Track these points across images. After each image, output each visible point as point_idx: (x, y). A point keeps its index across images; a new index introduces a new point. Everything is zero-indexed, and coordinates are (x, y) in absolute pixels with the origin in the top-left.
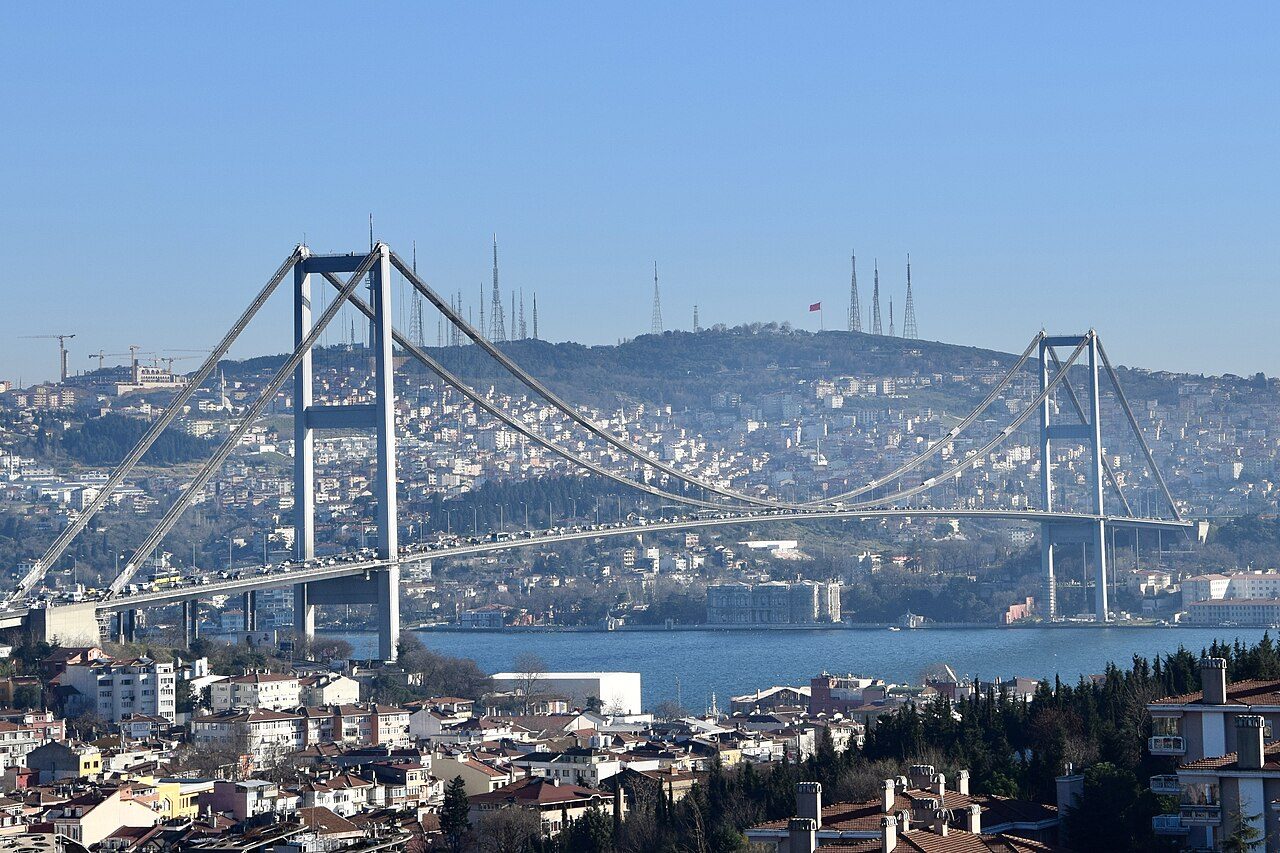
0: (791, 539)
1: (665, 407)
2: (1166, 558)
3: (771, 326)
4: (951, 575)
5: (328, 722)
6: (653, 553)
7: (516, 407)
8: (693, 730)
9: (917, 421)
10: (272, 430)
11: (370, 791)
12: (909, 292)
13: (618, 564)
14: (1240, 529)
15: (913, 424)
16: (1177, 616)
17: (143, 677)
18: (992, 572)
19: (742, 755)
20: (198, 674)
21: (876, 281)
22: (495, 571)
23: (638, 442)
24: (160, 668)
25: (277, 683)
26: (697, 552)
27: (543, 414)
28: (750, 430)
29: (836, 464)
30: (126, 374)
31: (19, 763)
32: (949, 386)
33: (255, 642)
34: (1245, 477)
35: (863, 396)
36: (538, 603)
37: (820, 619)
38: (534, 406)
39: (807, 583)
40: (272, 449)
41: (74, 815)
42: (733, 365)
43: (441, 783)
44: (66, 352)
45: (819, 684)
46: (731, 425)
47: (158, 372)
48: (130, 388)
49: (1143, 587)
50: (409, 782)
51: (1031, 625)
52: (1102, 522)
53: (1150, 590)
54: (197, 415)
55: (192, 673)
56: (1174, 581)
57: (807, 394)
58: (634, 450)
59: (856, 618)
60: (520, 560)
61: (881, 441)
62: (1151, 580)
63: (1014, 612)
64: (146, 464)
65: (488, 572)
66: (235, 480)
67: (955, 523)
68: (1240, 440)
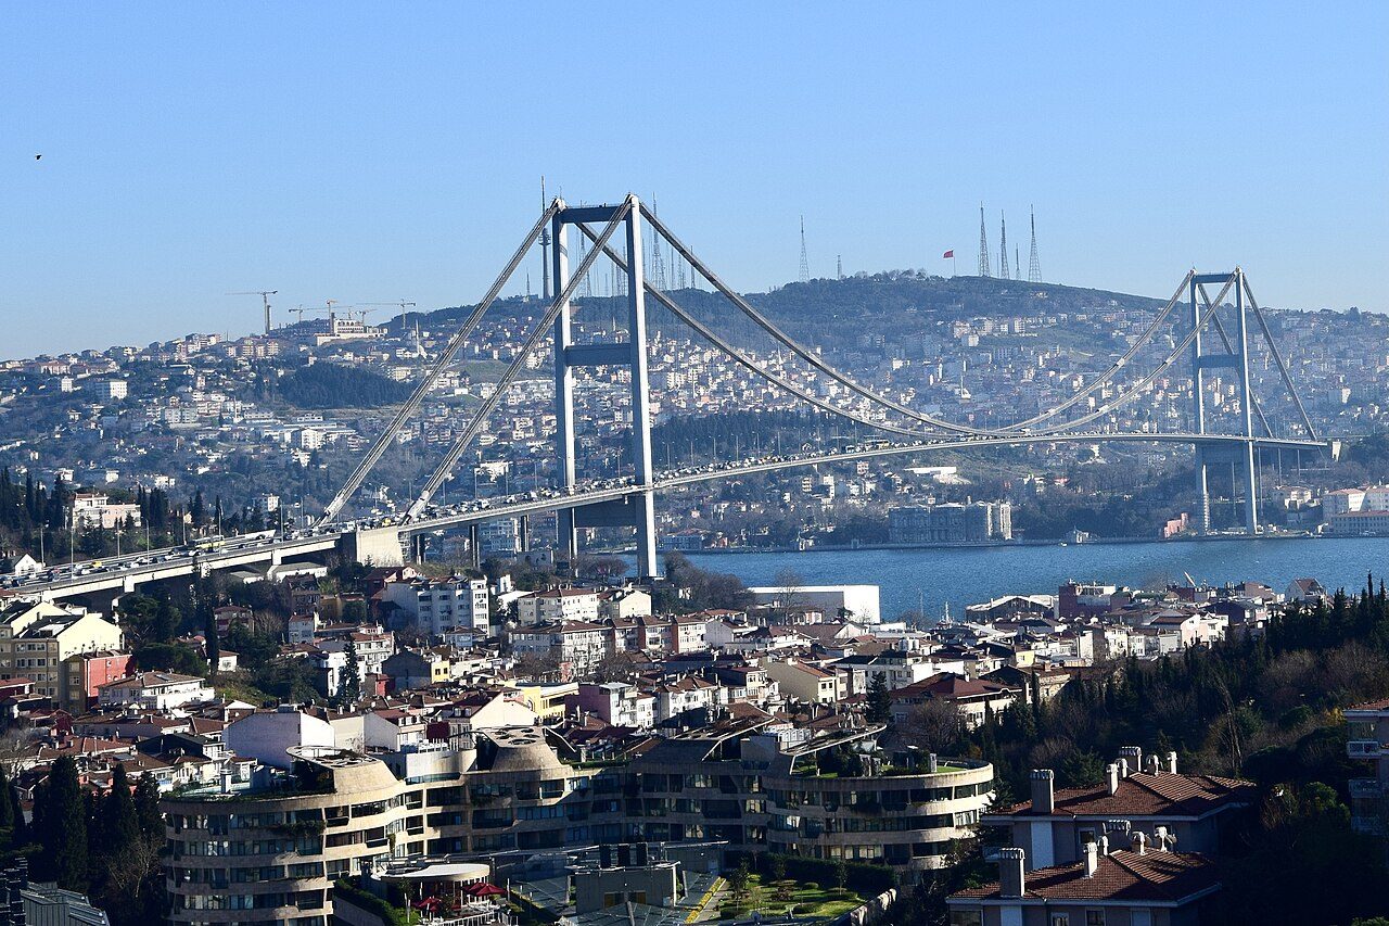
0: (950, 465)
1: (815, 348)
2: (1304, 476)
3: (908, 273)
4: (1109, 494)
5: (633, 632)
6: (829, 480)
7: (682, 350)
8: (977, 633)
9: (1047, 356)
10: (464, 374)
11: (714, 692)
12: (1034, 240)
13: (796, 490)
14: (1370, 447)
15: (1045, 360)
16: (1320, 528)
17: (459, 592)
18: (1145, 492)
19: (1036, 655)
20: (502, 590)
21: (1003, 229)
22: (686, 499)
23: (795, 380)
24: (474, 584)
25: (579, 597)
26: (868, 479)
27: (707, 356)
28: (895, 368)
29: (979, 397)
30: (324, 326)
31: (374, 670)
32: (1073, 325)
33: (533, 560)
34: (1352, 401)
35: (996, 335)
36: (731, 527)
37: (993, 536)
38: (698, 349)
39: (980, 504)
40: (465, 391)
41: (463, 714)
42: (875, 308)
43: (776, 684)
44: (269, 307)
45: (1066, 592)
46: (877, 364)
47: (352, 324)
48: (327, 339)
49: (1287, 502)
50: (748, 683)
51: (1188, 539)
52: (1251, 443)
53: (1293, 504)
54: (396, 362)
55: (498, 589)
56: (1314, 496)
57: (945, 334)
58: (791, 388)
59: (1026, 535)
60: (708, 488)
61: (1018, 375)
62: (1294, 495)
63: (1171, 527)
64: (355, 407)
65: (680, 500)
66: (437, 419)
67: (1095, 448)
68: (1340, 368)
